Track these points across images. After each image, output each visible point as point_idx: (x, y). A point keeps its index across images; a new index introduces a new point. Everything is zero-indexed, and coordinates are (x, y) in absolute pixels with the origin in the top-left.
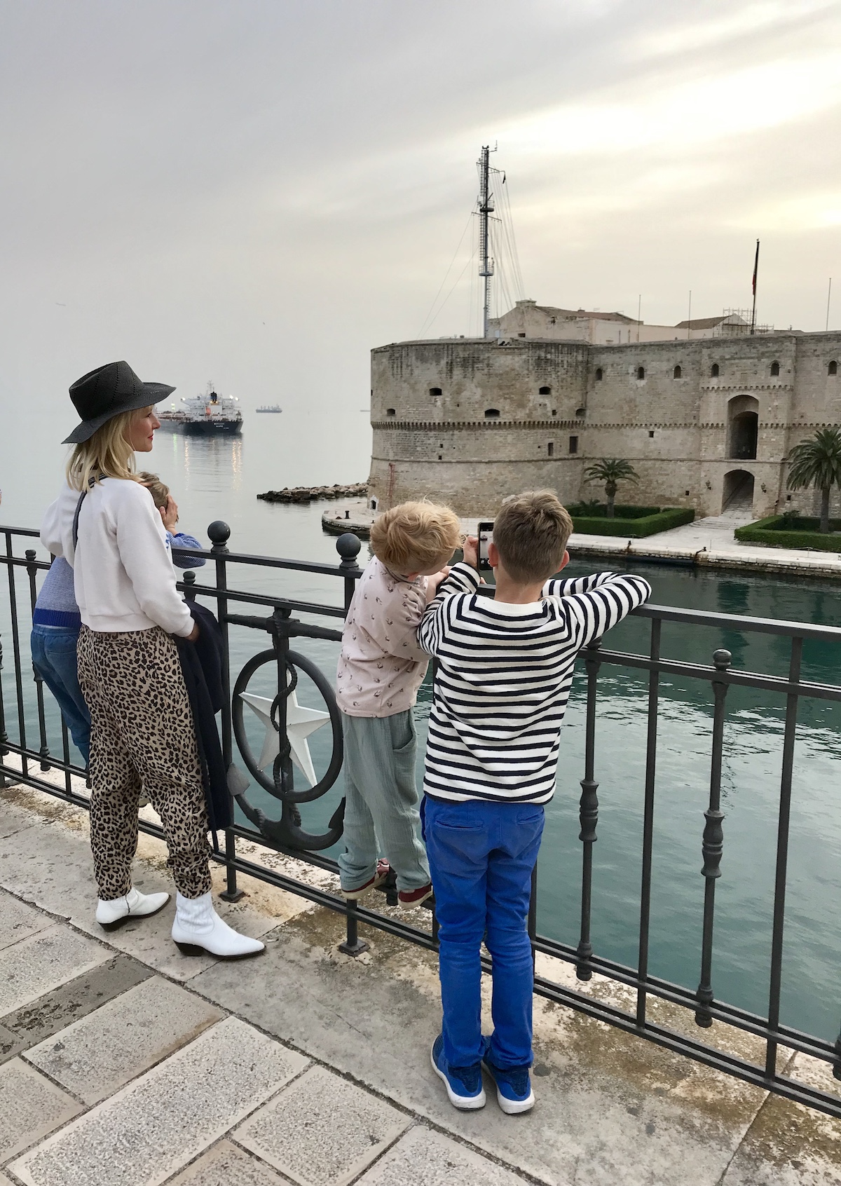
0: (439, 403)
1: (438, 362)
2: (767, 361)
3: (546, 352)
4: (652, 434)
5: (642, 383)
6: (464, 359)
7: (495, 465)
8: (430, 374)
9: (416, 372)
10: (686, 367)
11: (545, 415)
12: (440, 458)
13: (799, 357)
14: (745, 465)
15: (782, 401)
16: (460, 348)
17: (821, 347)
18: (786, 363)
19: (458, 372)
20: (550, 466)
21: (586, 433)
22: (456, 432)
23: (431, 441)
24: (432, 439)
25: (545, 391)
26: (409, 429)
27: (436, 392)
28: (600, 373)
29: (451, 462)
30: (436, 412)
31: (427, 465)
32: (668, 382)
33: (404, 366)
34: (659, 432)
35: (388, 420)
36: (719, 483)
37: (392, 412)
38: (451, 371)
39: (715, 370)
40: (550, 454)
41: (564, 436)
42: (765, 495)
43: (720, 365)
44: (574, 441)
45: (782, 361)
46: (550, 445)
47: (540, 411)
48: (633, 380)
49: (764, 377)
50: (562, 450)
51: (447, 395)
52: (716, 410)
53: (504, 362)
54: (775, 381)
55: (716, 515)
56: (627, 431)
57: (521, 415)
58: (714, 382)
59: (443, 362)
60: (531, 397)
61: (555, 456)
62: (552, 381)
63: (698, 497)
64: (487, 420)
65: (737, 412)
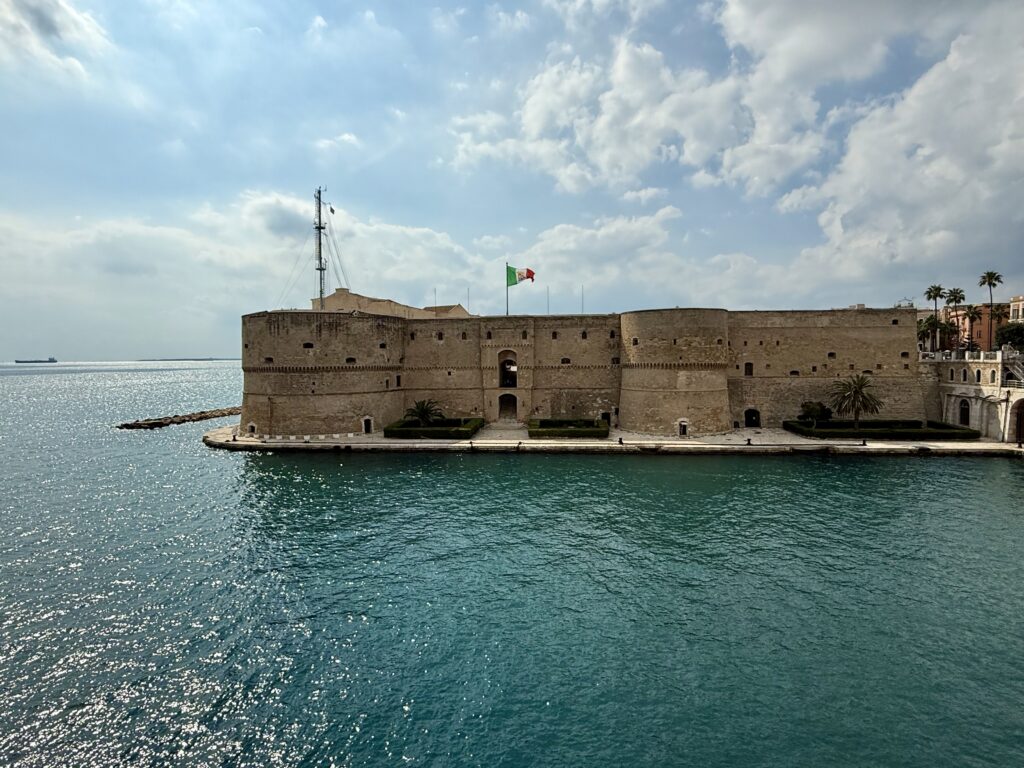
0: (311, 354)
1: (310, 325)
2: (520, 331)
3: (383, 321)
4: (449, 374)
5: (442, 342)
6: (330, 324)
7: (354, 396)
8: (305, 334)
9: (292, 331)
10: (469, 332)
11: (384, 362)
12: (313, 392)
13: (536, 328)
14: (508, 391)
15: (529, 353)
16: (326, 316)
17: (547, 324)
18: (531, 332)
19: (325, 333)
20: (388, 396)
21: (405, 373)
22: (325, 373)
23: (306, 380)
24: (306, 379)
25: (383, 346)
26: (286, 372)
27: (308, 346)
28: (413, 336)
29: (321, 395)
30: (310, 358)
31: (302, 397)
32: (458, 342)
33: (281, 327)
34: (454, 373)
35: (267, 366)
36: (496, 402)
37: (270, 360)
38: (320, 331)
39: (489, 336)
40: (387, 387)
41: (394, 374)
42: (524, 408)
43: (491, 331)
44: (399, 378)
45: (528, 330)
46: (387, 382)
47: (381, 359)
48: (435, 340)
49: (519, 340)
50: (394, 386)
51: (317, 348)
52: (491, 359)
53: (357, 327)
54: (525, 342)
55: (495, 421)
56: (434, 372)
57: (370, 362)
58: (489, 342)
59: (314, 326)
60: (376, 350)
61: (390, 388)
62: (387, 340)
63: (483, 411)
64: (347, 365)
65: (502, 360)
